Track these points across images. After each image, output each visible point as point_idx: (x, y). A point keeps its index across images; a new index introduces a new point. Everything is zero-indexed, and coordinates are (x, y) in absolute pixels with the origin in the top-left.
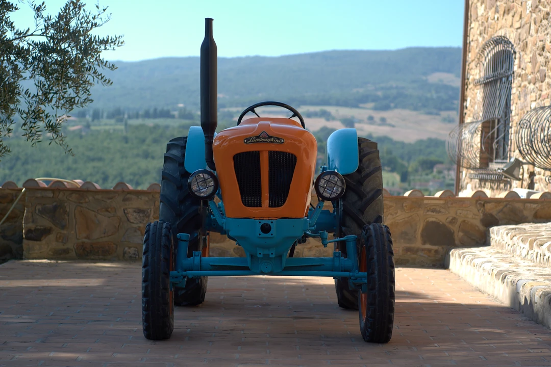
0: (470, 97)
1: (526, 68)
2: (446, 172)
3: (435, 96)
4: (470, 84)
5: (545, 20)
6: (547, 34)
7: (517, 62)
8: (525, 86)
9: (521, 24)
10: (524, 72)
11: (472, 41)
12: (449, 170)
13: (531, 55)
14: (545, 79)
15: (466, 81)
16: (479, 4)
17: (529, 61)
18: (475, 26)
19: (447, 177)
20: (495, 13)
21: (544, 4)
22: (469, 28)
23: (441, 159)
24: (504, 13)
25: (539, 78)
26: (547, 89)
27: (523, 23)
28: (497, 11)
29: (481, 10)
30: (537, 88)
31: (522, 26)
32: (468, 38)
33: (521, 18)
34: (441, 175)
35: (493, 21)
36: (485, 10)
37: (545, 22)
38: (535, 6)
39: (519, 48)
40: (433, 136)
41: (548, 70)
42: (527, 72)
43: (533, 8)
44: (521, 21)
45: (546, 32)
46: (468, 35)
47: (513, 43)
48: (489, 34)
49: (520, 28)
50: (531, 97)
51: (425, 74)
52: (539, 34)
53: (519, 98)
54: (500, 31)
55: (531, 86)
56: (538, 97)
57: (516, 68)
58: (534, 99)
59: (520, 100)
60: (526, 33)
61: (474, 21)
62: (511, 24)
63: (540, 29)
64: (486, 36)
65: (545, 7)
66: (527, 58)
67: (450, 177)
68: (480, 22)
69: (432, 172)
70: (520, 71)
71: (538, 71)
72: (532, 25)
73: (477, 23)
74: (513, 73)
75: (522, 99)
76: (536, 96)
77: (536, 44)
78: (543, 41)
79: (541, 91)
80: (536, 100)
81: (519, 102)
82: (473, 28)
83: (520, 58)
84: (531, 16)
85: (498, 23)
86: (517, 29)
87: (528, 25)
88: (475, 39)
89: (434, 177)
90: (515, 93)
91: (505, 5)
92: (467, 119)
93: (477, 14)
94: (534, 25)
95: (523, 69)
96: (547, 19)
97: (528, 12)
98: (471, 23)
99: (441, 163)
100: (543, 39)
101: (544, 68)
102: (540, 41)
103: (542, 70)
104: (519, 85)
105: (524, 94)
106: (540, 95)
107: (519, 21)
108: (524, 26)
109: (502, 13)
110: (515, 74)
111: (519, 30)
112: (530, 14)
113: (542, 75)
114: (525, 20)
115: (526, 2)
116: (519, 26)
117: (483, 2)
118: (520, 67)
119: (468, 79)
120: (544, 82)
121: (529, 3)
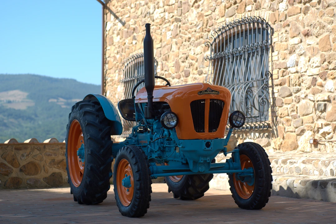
0: (109, 90)
1: (169, 70)
4: (108, 82)
5: (187, 42)
6: (190, 50)
7: (159, 67)
9: (161, 45)
10: (167, 73)
11: (109, 57)
13: (174, 62)
14: (189, 75)
15: (105, 81)
16: (114, 35)
17: (173, 66)
18: (111, 50)
20: (133, 40)
22: (105, 50)
24: (143, 39)
25: (184, 75)
26: (193, 81)
27: (163, 44)
28: (134, 38)
29: (116, 39)
30: (182, 80)
31: (163, 46)
32: (105, 56)
33: (161, 41)
35: (131, 45)
36: (121, 39)
37: (187, 43)
38: (176, 34)
39: (161, 59)
41: (193, 70)
42: (170, 72)
43: (174, 36)
44: (161, 43)
45: (188, 49)
46: (105, 54)
48: (126, 52)
52: (181, 50)
54: (140, 50)
55: (176, 80)
57: (158, 71)
60: (168, 50)
61: (110, 45)
63: (181, 47)
64: (123, 54)
65: (186, 34)
66: (170, 64)
68: (117, 46)
70: (163, 72)
71: (183, 71)
72: (173, 45)
73: (113, 47)
74: (156, 73)
77: (178, 56)
78: (185, 54)
79: (186, 82)
82: (108, 50)
83: (162, 65)
84: (172, 40)
86: (158, 48)
87: (170, 45)
88: (112, 55)
93: (113, 41)
94: (175, 45)
95: (166, 71)
96: (189, 41)
97: (168, 38)
98: (106, 47)
100: (186, 52)
101: (188, 69)
102: (183, 54)
107: (159, 44)
108: (165, 46)
109: (141, 40)
110: (159, 74)
111: (160, 49)
112: (171, 39)
113: (186, 73)
114: (165, 43)
115: (166, 32)
116: (160, 46)
117: (118, 34)
118: (162, 70)
119: (106, 80)
120: (189, 77)
121: (170, 32)
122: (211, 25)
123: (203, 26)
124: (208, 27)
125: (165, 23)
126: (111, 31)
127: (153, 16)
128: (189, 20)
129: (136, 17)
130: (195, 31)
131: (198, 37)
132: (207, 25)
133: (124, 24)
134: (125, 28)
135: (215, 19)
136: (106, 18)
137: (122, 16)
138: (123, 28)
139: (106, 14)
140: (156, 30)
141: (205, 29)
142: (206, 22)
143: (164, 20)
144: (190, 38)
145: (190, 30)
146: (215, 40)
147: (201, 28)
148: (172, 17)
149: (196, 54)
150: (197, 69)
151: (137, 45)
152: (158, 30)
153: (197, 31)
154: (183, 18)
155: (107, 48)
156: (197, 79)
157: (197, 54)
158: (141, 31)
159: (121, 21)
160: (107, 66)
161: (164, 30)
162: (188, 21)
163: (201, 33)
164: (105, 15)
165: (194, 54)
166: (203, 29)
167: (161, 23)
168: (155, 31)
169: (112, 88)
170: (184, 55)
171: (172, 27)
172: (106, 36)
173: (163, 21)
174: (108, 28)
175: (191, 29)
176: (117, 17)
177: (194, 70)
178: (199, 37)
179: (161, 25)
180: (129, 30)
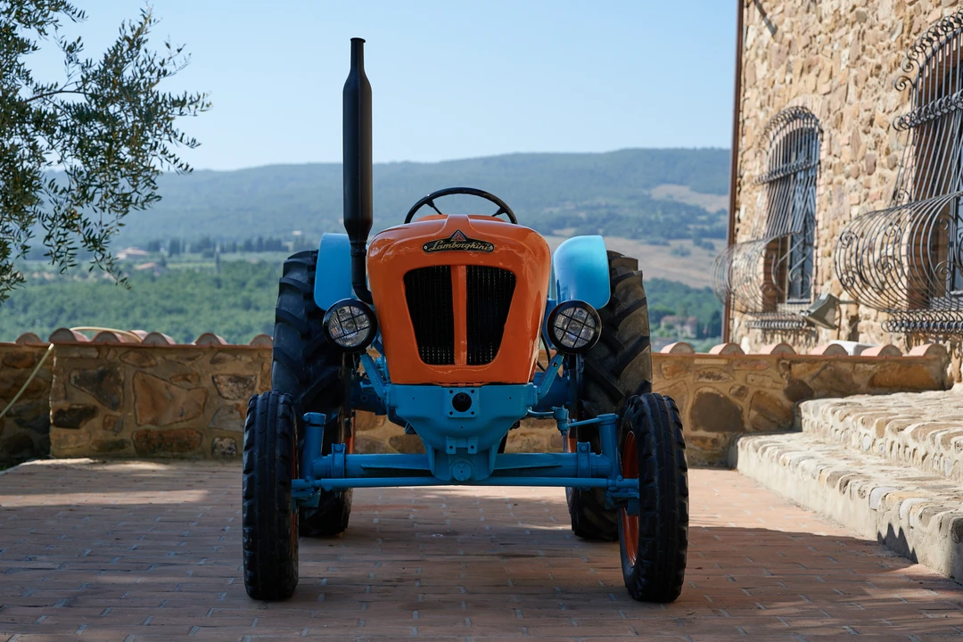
0: (745, 203)
1: (841, 153)
2: (678, 328)
3: (661, 218)
4: (744, 183)
5: (874, 77)
6: (878, 99)
7: (825, 145)
8: (840, 183)
9: (831, 88)
10: (837, 160)
11: (748, 118)
12: (683, 324)
13: (850, 134)
14: (875, 170)
15: (738, 180)
16: (758, 61)
17: (847, 142)
18: (752, 97)
19: (679, 334)
20: (786, 73)
21: (871, 53)
22: (742, 99)
23: (671, 309)
24: (802, 71)
25: (865, 169)
26: (879, 185)
27: (835, 84)
28: (789, 70)
29: (762, 70)
30: (861, 183)
31: (834, 88)
32: (741, 114)
33: (831, 77)
34: (672, 332)
35: (783, 86)
36: (768, 70)
37: (874, 81)
38: (856, 56)
39: (829, 124)
40: (660, 276)
41: (880, 155)
42: (843, 160)
43: (853, 60)
44: (831, 81)
45: (876, 96)
46: (741, 109)
47: (817, 116)
48: (775, 106)
49: (829, 93)
50: (851, 199)
51: (647, 186)
52: (863, 100)
53: (830, 201)
54: (795, 100)
55: (852, 181)
56: (863, 198)
57: (823, 155)
58: (857, 202)
59: (831, 204)
60: (840, 99)
61: (751, 87)
62: (814, 87)
63: (864, 92)
64: (770, 109)
65: (873, 57)
66: (843, 138)
67: (684, 335)
68: (761, 89)
69: (659, 327)
70: (830, 159)
71: (863, 158)
72: (850, 86)
73: (756, 91)
74: (819, 163)
75: (835, 203)
76: (860, 197)
77: (858, 116)
78: (870, 110)
79: (869, 188)
80: (859, 204)
81: (829, 207)
82: (748, 98)
83: (831, 139)
84: (849, 73)
85: (791, 88)
86: (825, 95)
87: (845, 87)
88: (752, 115)
89: (662, 334)
90: (822, 194)
91: (803, 59)
92: (741, 238)
93: (755, 77)
94: (854, 86)
95: (835, 156)
96: (877, 76)
97: (843, 67)
98: (745, 91)
99: (672, 314)
100: (870, 107)
101: (873, 152)
102: (866, 110)
103: (869, 156)
104: (829, 181)
105: (837, 196)
106: (867, 195)
107: (827, 82)
108: (836, 89)
109: (799, 71)
110: (823, 165)
111: (828, 97)
112: (847, 70)
113: (869, 164)
114: (838, 79)
115: (840, 52)
116: (828, 90)
117: (765, 58)
118: (830, 153)
119: (741, 177)
120: (874, 174)
121: (846, 52)
122: (917, 31)
123: (903, 32)
124: (912, 36)
125: (840, 27)
126: (753, 49)
127: (821, 8)
128: (880, 18)
129: (794, 13)
130: (889, 48)
131: (893, 65)
132: (909, 31)
133: (774, 31)
134: (776, 41)
135: (925, 13)
136: (748, 17)
137: (771, 10)
138: (772, 41)
139: (748, 6)
140: (824, 46)
141: (908, 41)
142: (908, 22)
143: (838, 18)
144: (879, 67)
145: (880, 43)
146: (922, 70)
147: (899, 39)
148: (852, 11)
149: (887, 110)
150: (888, 153)
151: (793, 85)
152: (827, 45)
153: (891, 47)
154: (870, 13)
155: (747, 95)
156: (887, 180)
157: (889, 112)
158: (800, 50)
159: (769, 24)
160: (744, 139)
161: (836, 46)
162: (877, 19)
163: (899, 52)
164: (745, 10)
165: (884, 111)
166: (902, 41)
167: (832, 26)
168: (823, 49)
169: (750, 199)
170: (868, 113)
171: (851, 38)
172: (746, 62)
173: (836, 21)
174: (749, 42)
175: (882, 41)
176: (763, 14)
177: (882, 156)
178: (895, 63)
179: (832, 31)
180: (783, 46)
